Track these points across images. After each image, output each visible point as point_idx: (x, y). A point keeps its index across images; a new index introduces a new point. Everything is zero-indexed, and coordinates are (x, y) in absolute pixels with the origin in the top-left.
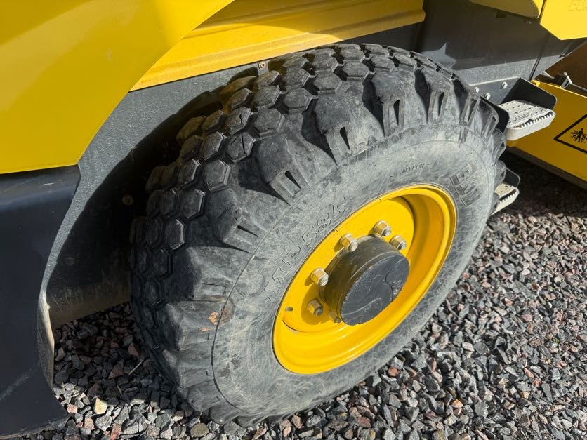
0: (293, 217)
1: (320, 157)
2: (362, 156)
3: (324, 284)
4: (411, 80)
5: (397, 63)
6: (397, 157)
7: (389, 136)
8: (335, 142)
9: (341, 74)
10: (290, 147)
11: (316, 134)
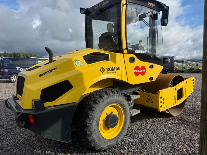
0: (99, 106)
1: (101, 99)
2: (106, 99)
3: (105, 120)
4: (111, 91)
5: (109, 89)
6: (110, 99)
7: (109, 97)
8: (103, 98)
9: (103, 91)
10: (98, 98)
11: (101, 97)
